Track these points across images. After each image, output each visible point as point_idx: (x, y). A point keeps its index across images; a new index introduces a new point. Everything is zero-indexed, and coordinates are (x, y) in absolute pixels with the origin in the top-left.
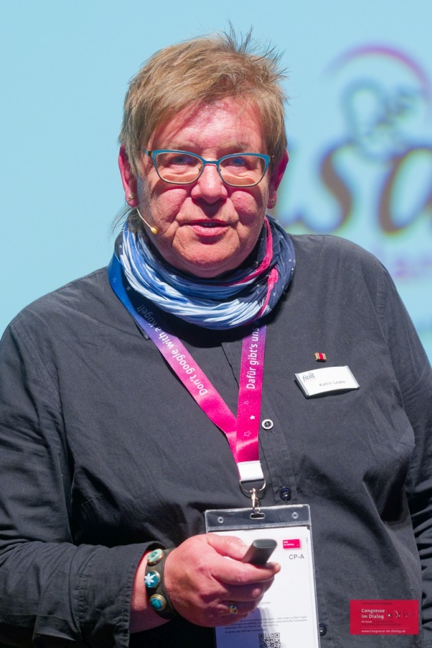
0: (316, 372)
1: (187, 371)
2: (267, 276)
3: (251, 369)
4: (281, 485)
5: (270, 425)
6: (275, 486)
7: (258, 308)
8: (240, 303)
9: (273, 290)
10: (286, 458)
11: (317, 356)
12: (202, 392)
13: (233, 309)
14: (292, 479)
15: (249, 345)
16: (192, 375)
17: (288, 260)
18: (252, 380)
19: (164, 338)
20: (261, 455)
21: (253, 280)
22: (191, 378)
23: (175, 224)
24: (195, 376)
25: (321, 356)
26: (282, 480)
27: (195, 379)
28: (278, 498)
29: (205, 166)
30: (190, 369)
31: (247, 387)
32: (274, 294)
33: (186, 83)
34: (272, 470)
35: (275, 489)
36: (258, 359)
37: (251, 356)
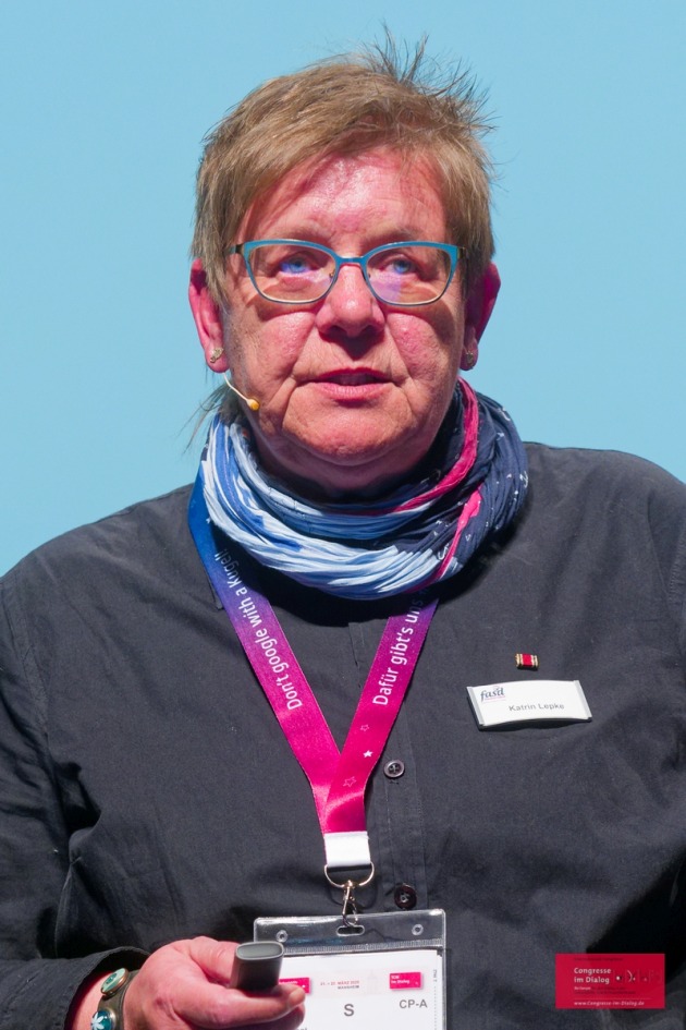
0: (508, 687)
1: (274, 668)
2: (459, 504)
3: (390, 670)
4: (398, 880)
5: (398, 771)
6: (387, 881)
7: (434, 562)
8: (400, 552)
9: (466, 529)
10: (415, 833)
11: (519, 659)
12: (292, 705)
13: (383, 563)
14: (421, 873)
15: (397, 629)
16: (281, 675)
17: (505, 476)
18: (386, 689)
19: (247, 608)
20: (370, 822)
21: (428, 504)
22: (279, 680)
23: (290, 382)
24: (287, 676)
25: (527, 659)
26: (401, 873)
27: (284, 682)
28: (390, 902)
29: (341, 267)
30: (281, 665)
31: (375, 701)
32: (468, 538)
33: (303, 123)
34: (385, 851)
35: (386, 886)
36: (407, 654)
37: (397, 648)
